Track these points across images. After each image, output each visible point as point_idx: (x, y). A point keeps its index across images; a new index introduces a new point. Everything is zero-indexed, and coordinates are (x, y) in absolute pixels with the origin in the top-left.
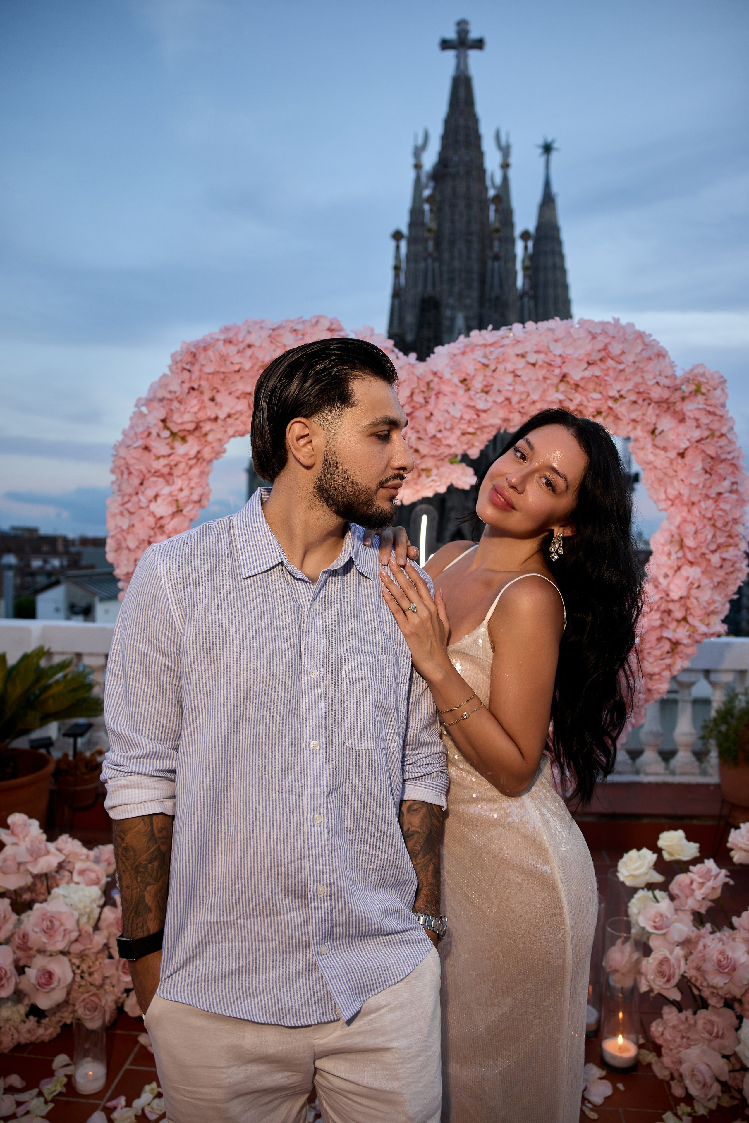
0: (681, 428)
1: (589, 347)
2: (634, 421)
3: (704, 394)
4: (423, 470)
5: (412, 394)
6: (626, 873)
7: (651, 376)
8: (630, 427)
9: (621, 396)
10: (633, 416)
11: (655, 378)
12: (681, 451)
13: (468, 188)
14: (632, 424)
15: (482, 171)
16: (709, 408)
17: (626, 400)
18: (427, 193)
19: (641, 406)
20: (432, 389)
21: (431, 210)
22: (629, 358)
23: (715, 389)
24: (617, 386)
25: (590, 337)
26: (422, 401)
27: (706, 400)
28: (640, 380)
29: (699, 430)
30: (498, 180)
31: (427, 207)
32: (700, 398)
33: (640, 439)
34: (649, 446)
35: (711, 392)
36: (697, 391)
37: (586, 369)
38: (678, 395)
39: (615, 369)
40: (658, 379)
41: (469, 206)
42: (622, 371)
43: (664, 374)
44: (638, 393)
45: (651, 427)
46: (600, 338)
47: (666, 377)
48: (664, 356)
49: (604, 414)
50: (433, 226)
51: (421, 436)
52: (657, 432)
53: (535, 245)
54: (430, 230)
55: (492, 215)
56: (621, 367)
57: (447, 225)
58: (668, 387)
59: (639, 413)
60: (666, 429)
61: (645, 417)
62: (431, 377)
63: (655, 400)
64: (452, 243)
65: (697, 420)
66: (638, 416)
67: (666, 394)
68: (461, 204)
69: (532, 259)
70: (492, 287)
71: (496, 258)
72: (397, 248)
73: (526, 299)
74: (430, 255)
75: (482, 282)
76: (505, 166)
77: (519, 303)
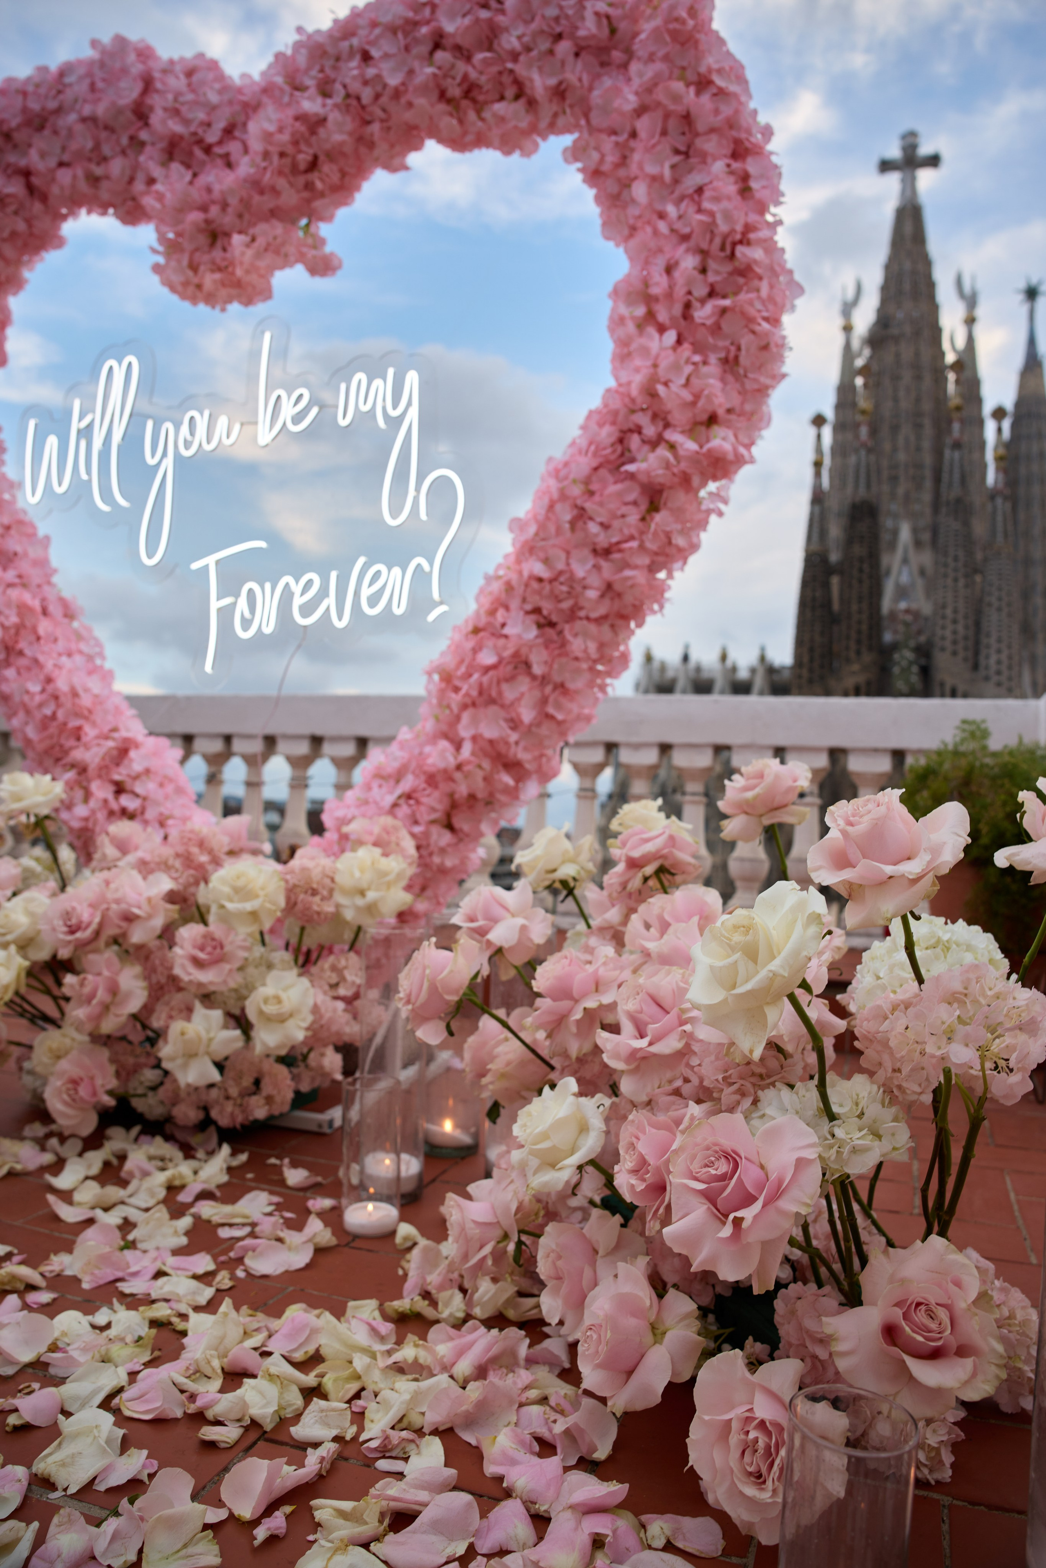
13: (917, 354)
15: (937, 332)
18: (859, 362)
21: (866, 385)
41: (918, 378)
53: (1014, 426)
54: (863, 412)
55: (951, 387)
57: (888, 404)
64: (895, 429)
68: (907, 376)
69: (1008, 445)
70: (950, 485)
71: (957, 445)
72: (819, 437)
73: (999, 501)
74: (864, 445)
75: (937, 479)
76: (970, 321)
77: (989, 507)
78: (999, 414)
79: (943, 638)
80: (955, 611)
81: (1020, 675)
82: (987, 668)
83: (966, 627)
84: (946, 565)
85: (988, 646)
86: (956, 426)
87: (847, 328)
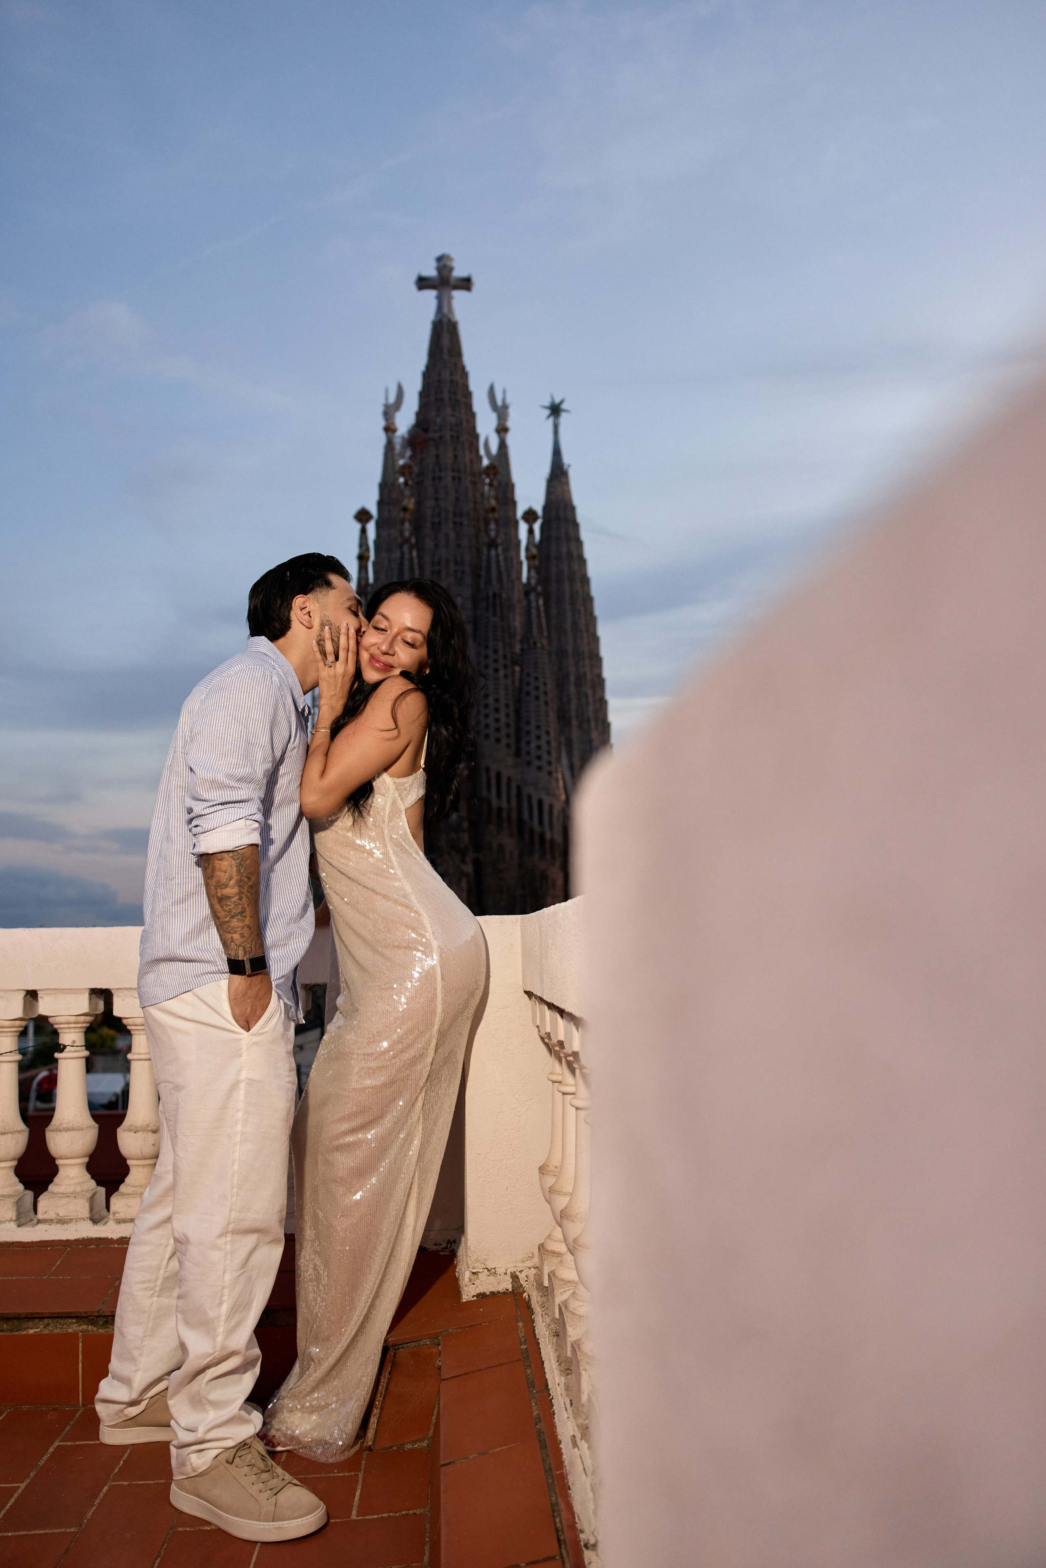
13: (456, 458)
15: (473, 436)
18: (401, 463)
30: (494, 448)
31: (401, 480)
41: (457, 479)
50: (411, 503)
53: (543, 528)
54: (407, 510)
57: (430, 503)
64: (437, 527)
68: (448, 477)
69: (539, 546)
70: (488, 581)
71: (493, 544)
72: (363, 531)
73: (533, 596)
74: (407, 541)
75: (478, 576)
76: (502, 430)
77: (524, 602)
78: (530, 516)
79: (487, 726)
80: (497, 700)
81: (559, 759)
82: (528, 753)
83: (508, 715)
84: (486, 657)
85: (528, 733)
86: (493, 526)
87: (389, 429)
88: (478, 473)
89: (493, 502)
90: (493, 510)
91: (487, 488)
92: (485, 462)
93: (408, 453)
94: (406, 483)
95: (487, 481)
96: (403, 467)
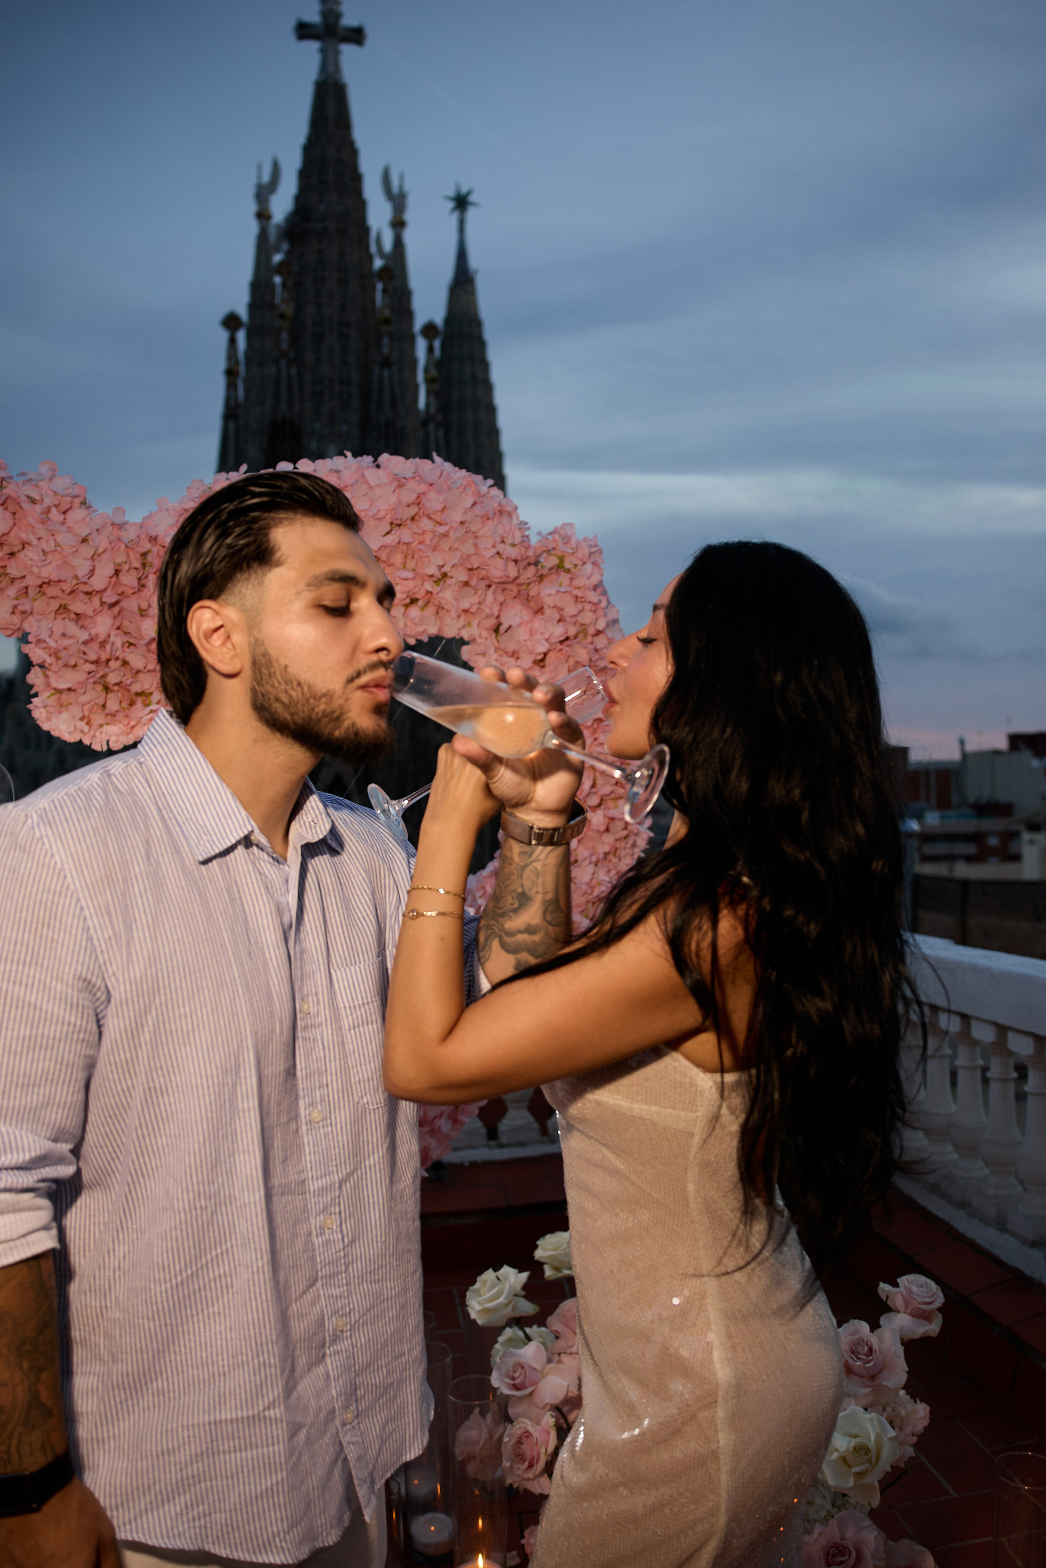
0: (537, 624)
1: (393, 499)
2: (466, 611)
3: (568, 571)
4: (137, 694)
5: (117, 572)
6: (478, 1307)
7: (489, 545)
8: (462, 622)
9: (445, 575)
10: (465, 604)
11: (494, 546)
12: (540, 657)
13: (343, 256)
14: (463, 617)
16: (575, 592)
17: (453, 580)
18: (277, 258)
19: (476, 590)
20: (151, 565)
22: (457, 516)
23: (584, 563)
24: (437, 559)
25: (395, 484)
26: (135, 584)
27: (571, 579)
28: (472, 551)
29: (561, 624)
30: (388, 246)
31: (278, 280)
32: (564, 578)
33: (479, 640)
34: (492, 650)
35: (578, 568)
36: (560, 567)
37: (388, 533)
38: (532, 570)
39: (434, 532)
40: (500, 548)
41: (343, 282)
42: (445, 535)
43: (509, 540)
44: (471, 570)
45: (492, 622)
46: (412, 485)
47: (513, 545)
48: (510, 514)
49: (420, 603)
50: (288, 309)
51: (132, 641)
52: (503, 628)
53: (443, 347)
54: (283, 317)
56: (442, 530)
58: (516, 561)
59: (475, 600)
60: (514, 625)
61: (483, 607)
62: (147, 546)
63: (497, 580)
64: (319, 338)
65: (560, 610)
66: (472, 605)
67: (512, 571)
68: (332, 279)
69: (439, 365)
70: (380, 407)
71: (386, 362)
72: (232, 341)
73: (431, 427)
74: (284, 354)
75: (366, 399)
76: (398, 224)
77: (421, 433)
78: (429, 331)
86: (386, 341)
87: (263, 216)
88: (367, 277)
89: (387, 313)
90: (387, 322)
91: (379, 296)
92: (378, 263)
93: (285, 246)
94: (284, 285)
95: (380, 286)
96: (281, 264)
